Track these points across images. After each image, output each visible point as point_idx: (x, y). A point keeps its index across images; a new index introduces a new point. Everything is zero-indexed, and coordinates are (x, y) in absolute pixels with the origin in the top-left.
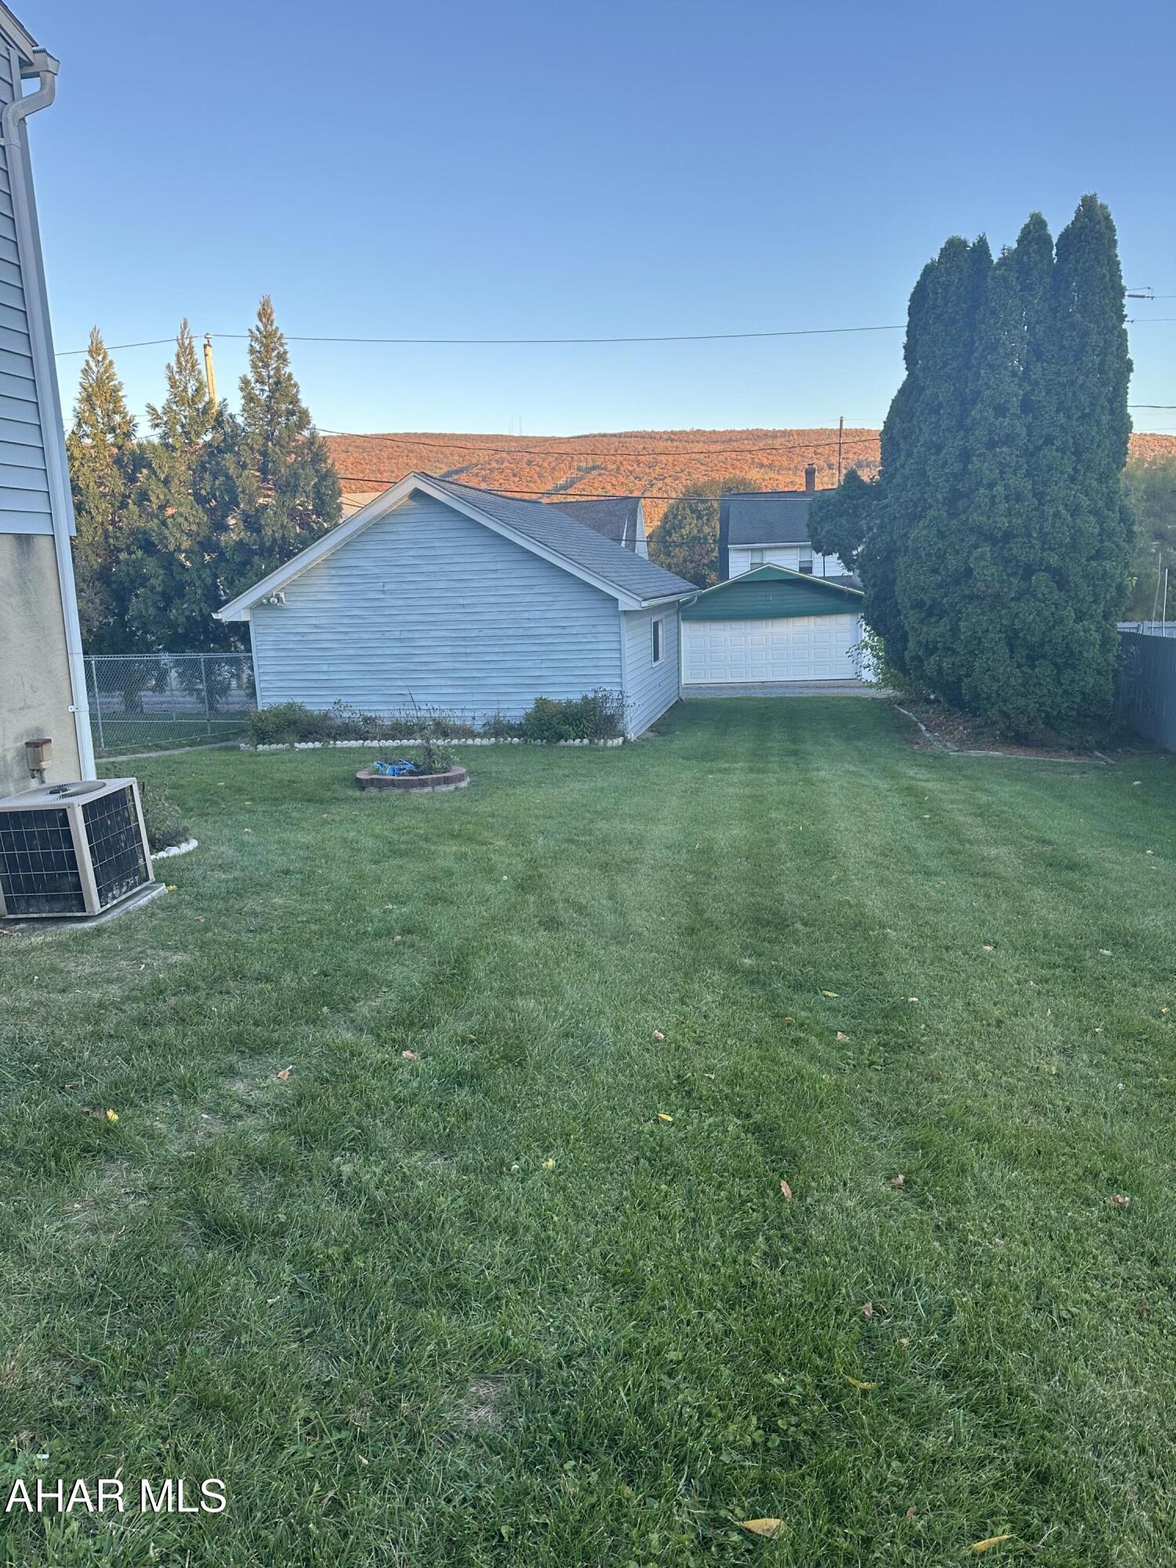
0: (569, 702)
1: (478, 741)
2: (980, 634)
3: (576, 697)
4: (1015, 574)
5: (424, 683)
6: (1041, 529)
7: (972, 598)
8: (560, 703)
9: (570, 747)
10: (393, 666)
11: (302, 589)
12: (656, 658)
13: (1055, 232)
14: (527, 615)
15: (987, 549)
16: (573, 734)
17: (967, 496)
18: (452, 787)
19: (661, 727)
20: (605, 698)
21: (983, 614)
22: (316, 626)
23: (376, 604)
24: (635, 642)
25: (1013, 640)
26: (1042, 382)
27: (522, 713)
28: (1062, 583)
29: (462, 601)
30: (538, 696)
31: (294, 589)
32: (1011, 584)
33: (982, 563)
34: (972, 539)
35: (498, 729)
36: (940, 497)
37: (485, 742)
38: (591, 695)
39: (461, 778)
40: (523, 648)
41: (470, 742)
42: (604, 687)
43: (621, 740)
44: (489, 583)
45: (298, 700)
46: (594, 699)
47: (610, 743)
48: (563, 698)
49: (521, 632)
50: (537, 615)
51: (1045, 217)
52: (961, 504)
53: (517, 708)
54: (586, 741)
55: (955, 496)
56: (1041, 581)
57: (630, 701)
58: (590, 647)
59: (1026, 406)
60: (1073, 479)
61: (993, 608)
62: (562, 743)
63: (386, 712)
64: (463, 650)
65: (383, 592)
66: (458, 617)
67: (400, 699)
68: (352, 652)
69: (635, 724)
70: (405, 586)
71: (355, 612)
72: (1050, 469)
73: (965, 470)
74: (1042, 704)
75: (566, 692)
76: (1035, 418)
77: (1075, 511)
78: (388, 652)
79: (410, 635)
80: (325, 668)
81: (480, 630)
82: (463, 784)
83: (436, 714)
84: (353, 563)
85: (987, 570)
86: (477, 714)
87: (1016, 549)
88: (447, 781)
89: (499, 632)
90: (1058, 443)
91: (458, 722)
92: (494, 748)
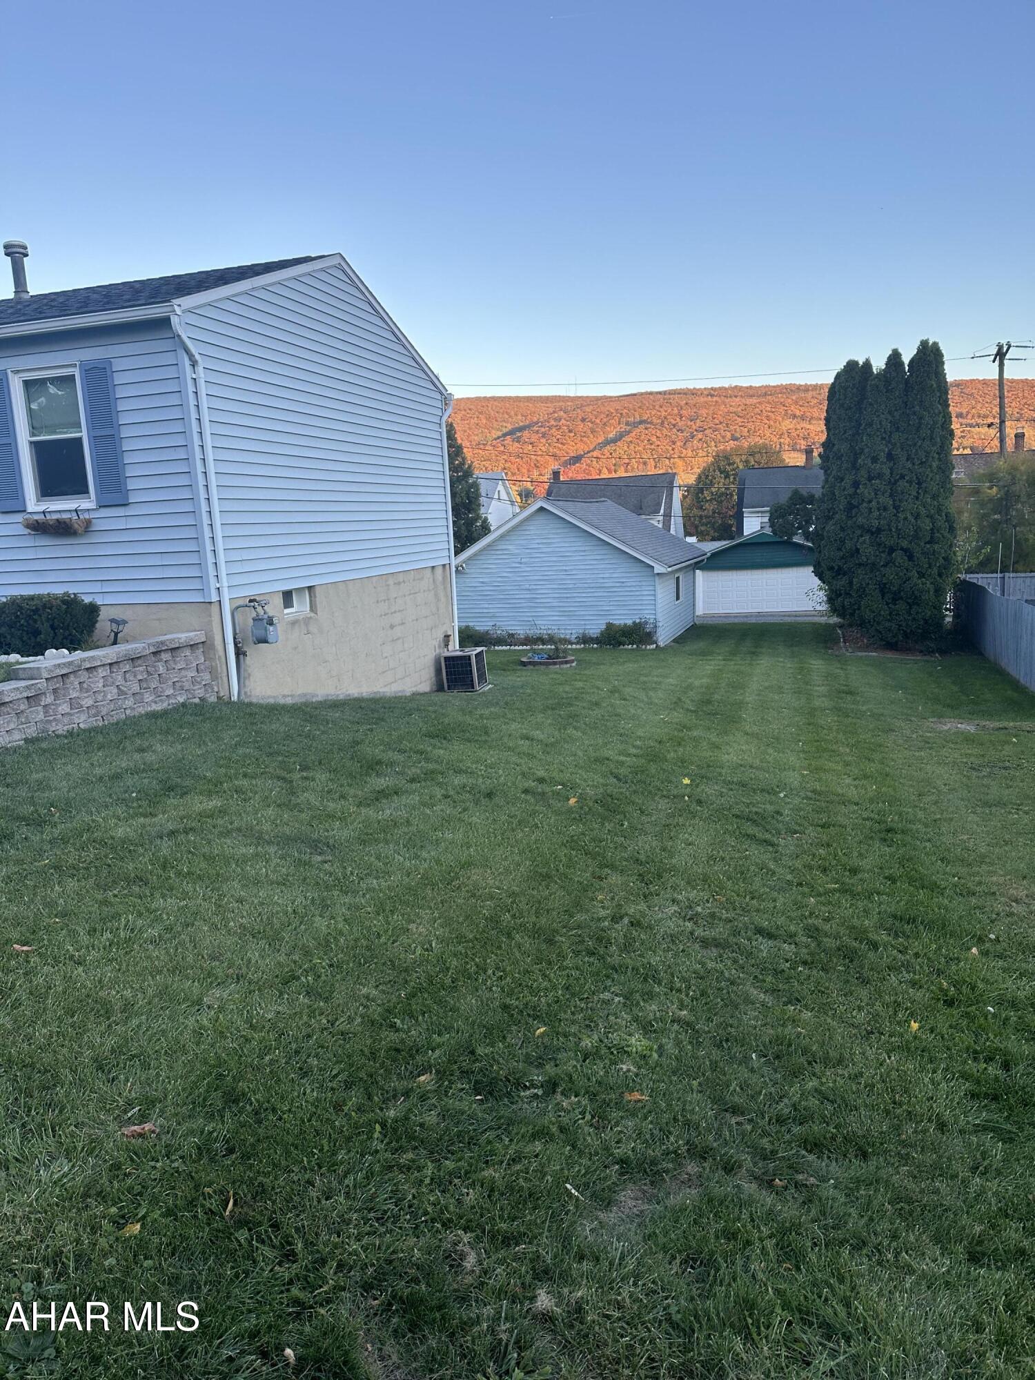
0: (625, 625)
1: (574, 646)
2: (864, 585)
3: (629, 622)
4: (884, 552)
5: (541, 614)
6: (897, 526)
7: (860, 565)
8: (620, 625)
9: (626, 649)
10: (525, 605)
11: (474, 562)
12: (678, 598)
13: (906, 359)
14: (602, 576)
15: (867, 537)
16: (628, 642)
17: (857, 507)
18: (568, 665)
19: (679, 640)
20: (646, 623)
21: (866, 574)
22: (482, 583)
23: (517, 570)
24: (664, 592)
25: (883, 589)
26: (898, 444)
27: (599, 631)
28: (911, 558)
29: (564, 568)
30: (608, 621)
31: (470, 562)
32: (881, 557)
33: (865, 546)
34: (859, 532)
35: (585, 639)
36: (842, 507)
37: (578, 647)
38: (638, 621)
39: (572, 661)
40: (600, 594)
41: (570, 647)
42: (646, 616)
43: (655, 646)
44: (581, 558)
45: (471, 624)
46: (640, 623)
47: (648, 647)
48: (622, 622)
49: (598, 585)
50: (607, 575)
51: (900, 351)
52: (854, 512)
53: (595, 628)
54: (635, 646)
55: (850, 507)
56: (899, 557)
57: (660, 624)
58: (637, 593)
59: (890, 456)
60: (917, 498)
61: (872, 571)
62: (622, 647)
63: (521, 631)
64: (565, 595)
65: (521, 563)
66: (564, 577)
67: (528, 623)
68: (502, 597)
69: (664, 637)
70: (533, 560)
71: (505, 574)
72: (903, 493)
73: (856, 493)
74: (900, 626)
75: (623, 619)
76: (895, 464)
77: (917, 517)
78: (522, 596)
79: (534, 587)
80: (487, 606)
81: (575, 584)
82: (574, 664)
83: (550, 632)
84: (504, 547)
85: (867, 549)
86: (574, 631)
87: (883, 537)
88: (567, 662)
89: (586, 585)
90: (907, 478)
91: (562, 636)
92: (583, 649)
